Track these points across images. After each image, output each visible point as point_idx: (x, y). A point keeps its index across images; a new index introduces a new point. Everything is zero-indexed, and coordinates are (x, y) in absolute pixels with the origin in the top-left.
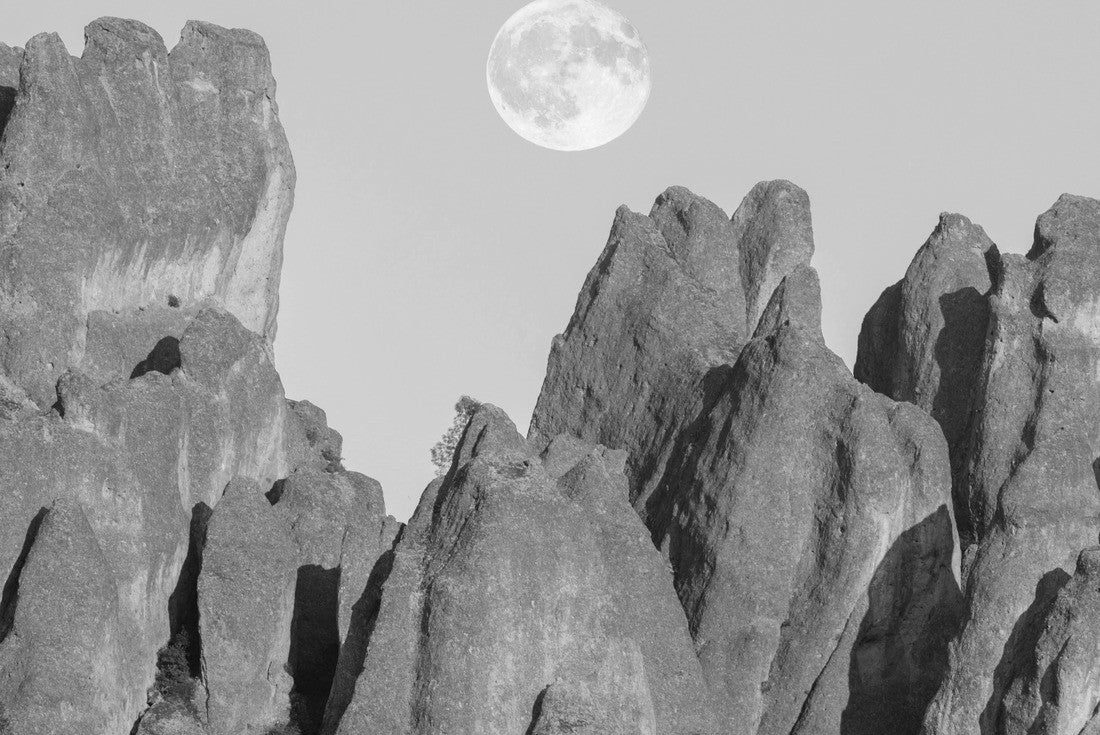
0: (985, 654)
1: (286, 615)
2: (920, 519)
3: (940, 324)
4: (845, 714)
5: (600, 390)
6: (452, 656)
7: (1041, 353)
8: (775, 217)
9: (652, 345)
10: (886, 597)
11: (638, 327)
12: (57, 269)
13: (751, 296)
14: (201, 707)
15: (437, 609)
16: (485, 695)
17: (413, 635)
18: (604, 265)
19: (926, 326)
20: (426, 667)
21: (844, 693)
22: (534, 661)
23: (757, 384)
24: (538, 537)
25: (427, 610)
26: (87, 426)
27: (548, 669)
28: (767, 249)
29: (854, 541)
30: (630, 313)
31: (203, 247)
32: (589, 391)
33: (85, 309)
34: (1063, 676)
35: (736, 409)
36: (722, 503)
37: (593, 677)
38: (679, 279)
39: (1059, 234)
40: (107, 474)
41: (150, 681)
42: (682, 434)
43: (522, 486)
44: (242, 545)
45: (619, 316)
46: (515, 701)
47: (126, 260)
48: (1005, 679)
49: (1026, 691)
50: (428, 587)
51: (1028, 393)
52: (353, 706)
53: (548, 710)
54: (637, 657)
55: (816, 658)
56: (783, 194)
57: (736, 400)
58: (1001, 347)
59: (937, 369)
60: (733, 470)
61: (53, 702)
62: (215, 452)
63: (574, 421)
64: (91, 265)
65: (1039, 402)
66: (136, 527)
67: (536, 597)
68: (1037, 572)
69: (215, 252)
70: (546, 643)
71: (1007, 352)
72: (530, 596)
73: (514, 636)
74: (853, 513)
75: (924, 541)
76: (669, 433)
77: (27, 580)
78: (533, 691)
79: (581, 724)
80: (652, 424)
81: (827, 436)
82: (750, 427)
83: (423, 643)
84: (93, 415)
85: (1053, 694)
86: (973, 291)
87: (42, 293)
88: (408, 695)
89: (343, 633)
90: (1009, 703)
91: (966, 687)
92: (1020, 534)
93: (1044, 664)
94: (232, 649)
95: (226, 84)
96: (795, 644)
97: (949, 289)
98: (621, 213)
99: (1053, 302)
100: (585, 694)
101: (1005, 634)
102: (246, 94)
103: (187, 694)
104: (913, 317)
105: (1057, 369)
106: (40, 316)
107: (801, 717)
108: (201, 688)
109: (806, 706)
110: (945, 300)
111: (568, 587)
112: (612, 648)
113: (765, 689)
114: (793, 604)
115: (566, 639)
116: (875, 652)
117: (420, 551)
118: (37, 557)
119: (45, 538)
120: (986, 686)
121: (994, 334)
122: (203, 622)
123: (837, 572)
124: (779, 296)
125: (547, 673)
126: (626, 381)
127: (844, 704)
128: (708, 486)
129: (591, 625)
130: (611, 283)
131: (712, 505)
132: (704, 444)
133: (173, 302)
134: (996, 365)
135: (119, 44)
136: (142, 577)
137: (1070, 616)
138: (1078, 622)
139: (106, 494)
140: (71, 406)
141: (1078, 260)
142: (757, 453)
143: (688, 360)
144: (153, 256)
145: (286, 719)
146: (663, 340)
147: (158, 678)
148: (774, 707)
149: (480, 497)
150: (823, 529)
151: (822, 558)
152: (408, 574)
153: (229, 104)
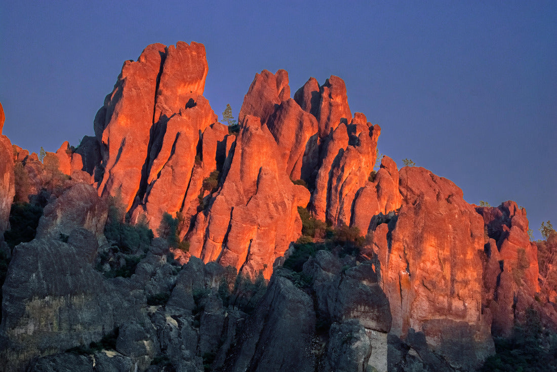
0: (329, 162)
1: (216, 151)
2: (313, 135)
3: (311, 97)
4: (302, 168)
5: (254, 106)
6: (247, 162)
7: (330, 105)
8: (282, 76)
9: (264, 99)
10: (308, 148)
11: (260, 95)
12: (175, 87)
13: (278, 89)
14: (203, 167)
15: (244, 153)
16: (252, 168)
17: (240, 157)
18: (254, 83)
19: (308, 97)
20: (242, 163)
21: (301, 164)
22: (259, 163)
23: (285, 110)
24: (260, 141)
25: (242, 153)
26: (185, 118)
27: (262, 163)
28: (281, 82)
29: (303, 138)
30: (259, 92)
31: (196, 82)
32: (252, 106)
33: (178, 94)
34: (345, 168)
35: (281, 113)
36: (280, 129)
37: (269, 165)
38: (268, 87)
39: (333, 84)
40: (188, 126)
41: (194, 162)
42: (270, 115)
43: (258, 132)
44: (209, 139)
45: (257, 93)
46: (257, 169)
47: (185, 85)
48: (333, 167)
49: (337, 169)
50: (243, 149)
51: (328, 112)
52: (231, 169)
53: (262, 171)
54: (275, 162)
55: (296, 158)
56: (283, 72)
57: (281, 111)
58: (323, 103)
59: (310, 105)
60: (281, 124)
61: (181, 166)
62: (202, 121)
63: (249, 111)
64: (180, 86)
65: (330, 113)
66: (192, 136)
67: (260, 151)
68: (339, 149)
69: (197, 83)
70: (261, 159)
71: (324, 104)
72: (259, 152)
73: (257, 158)
74: (303, 133)
75: (314, 139)
76: (267, 115)
77: (177, 145)
78: (259, 167)
79: (267, 174)
80: (264, 113)
81: (298, 119)
82: (284, 117)
83: (242, 159)
84: (186, 116)
85: (343, 171)
86: (316, 91)
87: (172, 91)
88: (239, 168)
89: (227, 155)
90: (334, 171)
91: (326, 168)
92: (336, 142)
93: (341, 166)
94: (208, 157)
95: (198, 53)
96: (292, 155)
97: (312, 91)
98: (257, 74)
99: (333, 96)
100: (268, 168)
101: (333, 159)
102: (201, 55)
103: (200, 164)
104: (306, 95)
105: (333, 108)
106: (171, 95)
107: (294, 168)
108: (202, 163)
109: (294, 166)
110: (312, 92)
111: (265, 150)
112: (272, 160)
113: (287, 163)
114: (292, 148)
115: (264, 159)
116: (305, 157)
117: (240, 142)
118: (179, 141)
119: (180, 138)
120: (330, 167)
121: (322, 101)
122: (203, 152)
123: (300, 143)
124: (283, 90)
125: (261, 165)
126: (259, 105)
127: (301, 167)
128: (277, 126)
129: (268, 156)
130: (255, 87)
131: (278, 130)
132: (275, 119)
133: (191, 92)
134: (322, 106)
135: (183, 47)
136: (193, 144)
137: (346, 158)
138: (348, 159)
139: (188, 130)
140: (183, 114)
141: (336, 89)
142: (286, 122)
143: (270, 102)
144: (189, 84)
145: (216, 169)
146: (266, 98)
147: (195, 161)
148: (289, 166)
149: (251, 134)
150: (297, 136)
151: (297, 140)
152: (239, 147)
153: (199, 57)
